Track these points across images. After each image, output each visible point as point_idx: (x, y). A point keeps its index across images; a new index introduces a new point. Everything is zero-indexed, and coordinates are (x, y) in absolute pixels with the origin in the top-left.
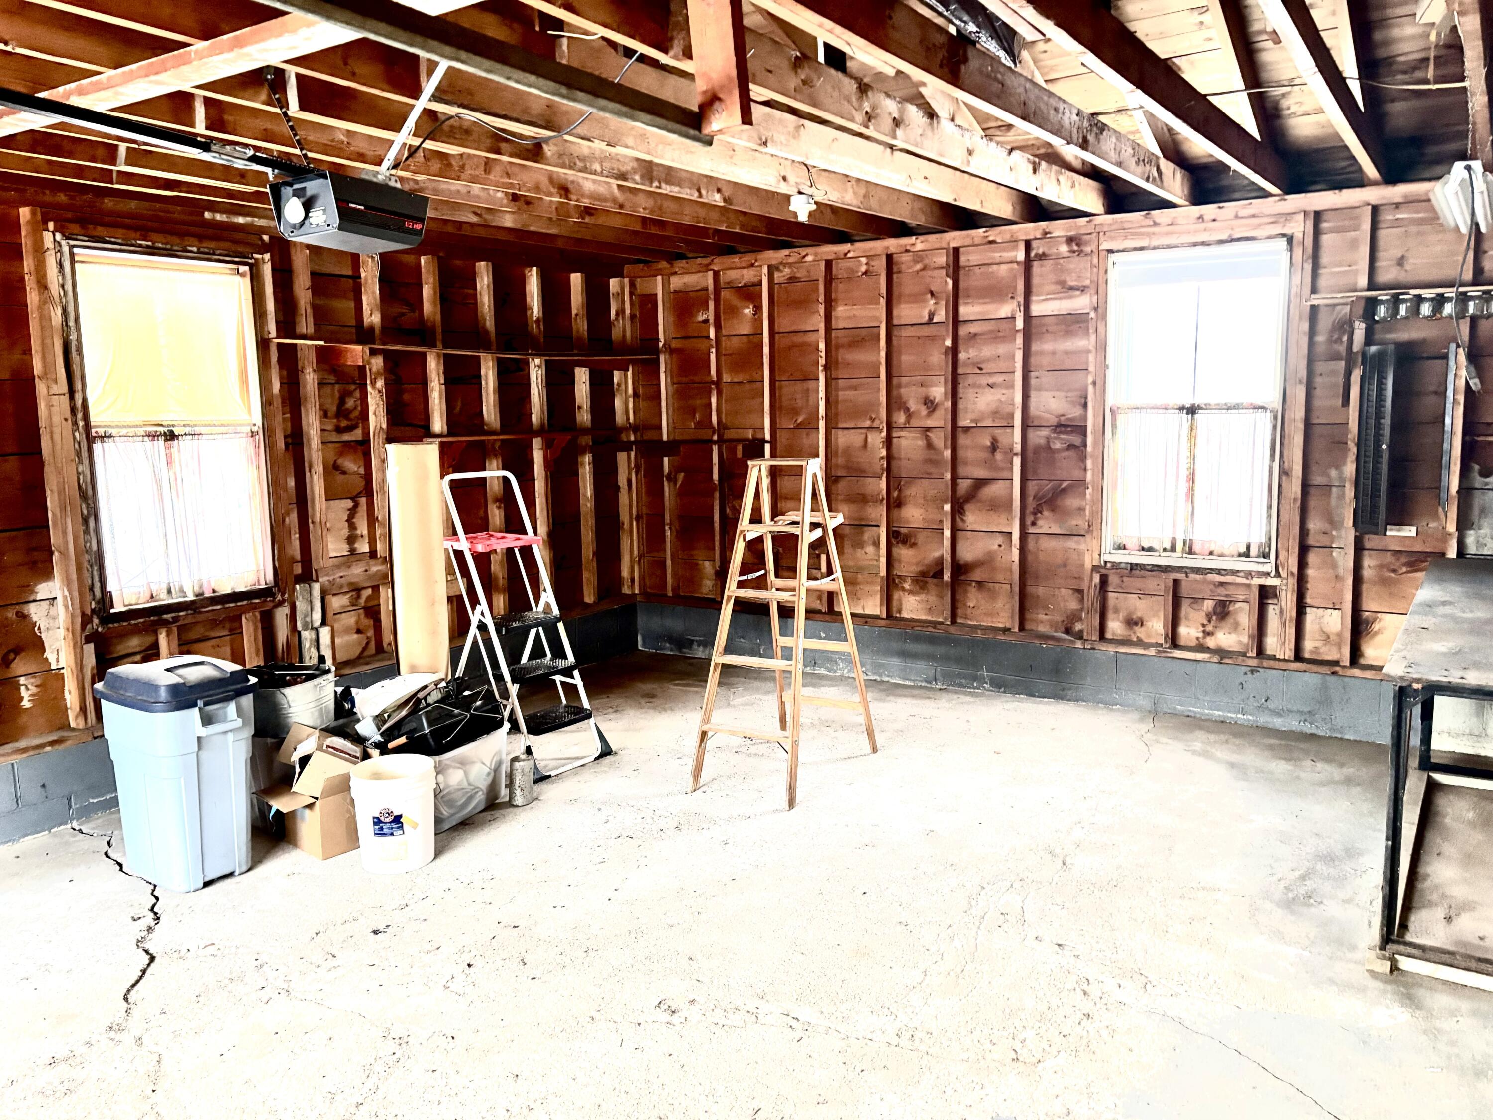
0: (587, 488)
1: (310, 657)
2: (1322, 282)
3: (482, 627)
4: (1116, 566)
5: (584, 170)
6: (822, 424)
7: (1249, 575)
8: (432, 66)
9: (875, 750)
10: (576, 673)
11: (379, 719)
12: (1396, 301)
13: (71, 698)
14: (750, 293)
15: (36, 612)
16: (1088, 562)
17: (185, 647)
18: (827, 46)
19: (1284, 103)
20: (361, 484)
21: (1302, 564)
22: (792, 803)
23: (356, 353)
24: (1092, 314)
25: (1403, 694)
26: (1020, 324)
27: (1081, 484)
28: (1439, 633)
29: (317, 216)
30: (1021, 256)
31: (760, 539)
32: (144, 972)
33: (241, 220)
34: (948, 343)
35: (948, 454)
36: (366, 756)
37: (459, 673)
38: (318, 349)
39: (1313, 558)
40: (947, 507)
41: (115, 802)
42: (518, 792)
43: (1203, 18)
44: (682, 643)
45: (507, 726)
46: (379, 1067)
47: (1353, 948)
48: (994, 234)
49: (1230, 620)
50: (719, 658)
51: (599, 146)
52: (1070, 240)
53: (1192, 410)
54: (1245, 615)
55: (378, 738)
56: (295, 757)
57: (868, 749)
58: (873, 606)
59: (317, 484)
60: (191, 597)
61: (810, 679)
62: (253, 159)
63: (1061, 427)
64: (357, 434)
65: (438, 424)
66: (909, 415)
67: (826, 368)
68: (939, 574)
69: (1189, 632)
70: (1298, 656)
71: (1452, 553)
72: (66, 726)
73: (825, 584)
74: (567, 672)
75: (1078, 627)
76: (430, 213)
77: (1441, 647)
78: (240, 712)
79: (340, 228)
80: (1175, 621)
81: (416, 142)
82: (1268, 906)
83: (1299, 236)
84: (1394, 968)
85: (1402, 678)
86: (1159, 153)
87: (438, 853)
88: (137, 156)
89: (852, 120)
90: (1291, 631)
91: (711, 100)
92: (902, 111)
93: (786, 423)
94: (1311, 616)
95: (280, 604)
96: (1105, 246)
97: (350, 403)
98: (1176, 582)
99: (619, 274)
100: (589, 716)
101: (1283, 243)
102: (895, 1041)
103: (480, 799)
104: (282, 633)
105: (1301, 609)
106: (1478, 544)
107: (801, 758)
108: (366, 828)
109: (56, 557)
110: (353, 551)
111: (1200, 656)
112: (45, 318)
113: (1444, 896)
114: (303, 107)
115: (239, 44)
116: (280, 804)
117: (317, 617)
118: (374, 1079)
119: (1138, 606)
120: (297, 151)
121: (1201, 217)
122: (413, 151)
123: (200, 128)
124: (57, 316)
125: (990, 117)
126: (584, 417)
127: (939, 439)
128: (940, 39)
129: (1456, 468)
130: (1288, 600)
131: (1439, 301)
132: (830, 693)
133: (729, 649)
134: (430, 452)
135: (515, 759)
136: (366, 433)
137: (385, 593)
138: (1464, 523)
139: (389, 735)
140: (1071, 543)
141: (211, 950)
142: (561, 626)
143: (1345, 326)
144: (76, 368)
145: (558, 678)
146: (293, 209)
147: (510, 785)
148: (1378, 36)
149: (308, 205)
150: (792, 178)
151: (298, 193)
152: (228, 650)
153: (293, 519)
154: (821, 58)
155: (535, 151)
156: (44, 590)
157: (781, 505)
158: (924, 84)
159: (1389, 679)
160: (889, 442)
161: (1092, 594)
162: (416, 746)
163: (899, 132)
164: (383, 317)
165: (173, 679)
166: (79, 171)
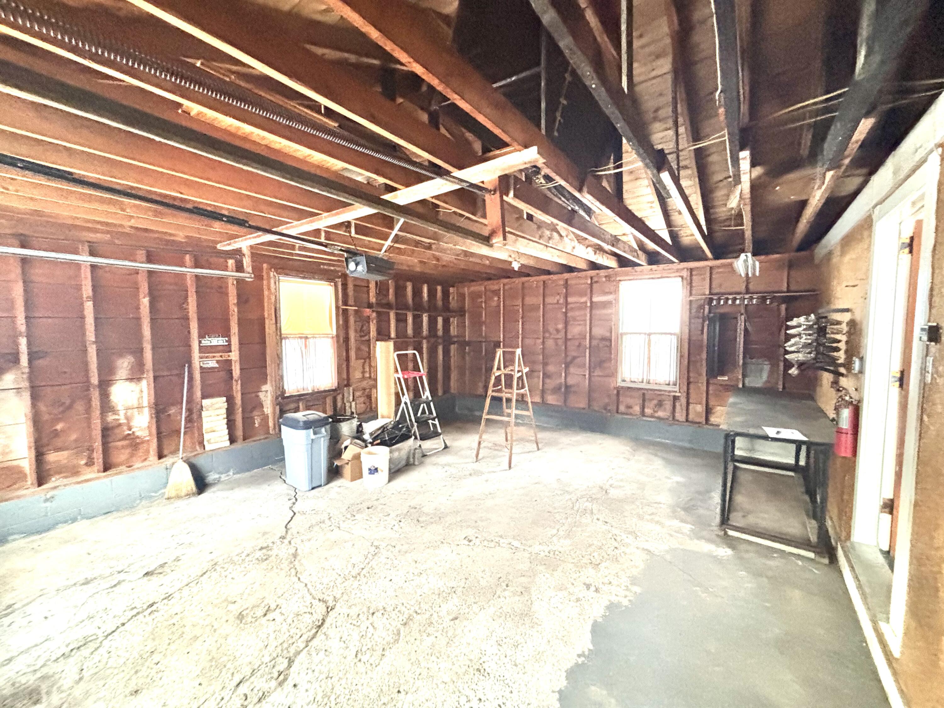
0: (440, 357)
1: (348, 413)
2: (694, 292)
3: (406, 403)
4: (622, 387)
5: (445, 253)
6: (520, 337)
7: (670, 392)
8: (398, 221)
9: (538, 449)
10: (436, 420)
11: (371, 434)
12: (719, 300)
13: (271, 424)
14: (496, 293)
15: (261, 395)
16: (612, 385)
17: (308, 408)
18: (527, 213)
19: (679, 233)
20: (366, 355)
21: (688, 389)
22: (510, 467)
23: (368, 311)
24: (614, 302)
25: (727, 436)
26: (589, 304)
27: (610, 359)
28: (739, 414)
29: (360, 268)
30: (589, 282)
31: (500, 376)
32: (292, 518)
33: (332, 268)
34: (564, 310)
35: (563, 347)
36: (366, 446)
37: (397, 419)
38: (355, 310)
39: (692, 386)
40: (563, 366)
41: (283, 459)
42: (416, 460)
43: (652, 205)
44: (471, 410)
45: (413, 437)
46: (370, 556)
47: (710, 525)
48: (580, 274)
49: (663, 408)
50: (485, 416)
51: (451, 245)
52: (606, 277)
53: (649, 335)
54: (668, 405)
55: (371, 440)
56: (343, 446)
57: (536, 449)
58: (538, 399)
59: (353, 354)
60: (310, 391)
61: (517, 424)
62: (341, 250)
63: (603, 339)
64: (367, 338)
65: (393, 335)
66: (551, 334)
67: (522, 318)
68: (560, 389)
69: (648, 411)
70: (687, 421)
71: (741, 386)
72: (268, 433)
73: (522, 391)
74: (433, 419)
75: (609, 408)
76: (395, 267)
77: (738, 419)
78: (326, 431)
79: (367, 272)
80: (643, 407)
81: (392, 244)
82: (679, 510)
83: (685, 276)
84: (726, 533)
85: (726, 430)
86: (637, 248)
87: (390, 481)
88: (302, 248)
89: (535, 237)
90: (685, 412)
91: (493, 233)
92: (551, 235)
93: (508, 336)
94: (691, 407)
95: (339, 394)
96: (618, 279)
97: (365, 328)
98: (644, 394)
99: (453, 286)
100: (440, 434)
101: (680, 279)
102: (548, 554)
103: (403, 463)
104: (339, 404)
105: (688, 404)
106: (749, 382)
107: (513, 452)
108: (365, 471)
109: (269, 377)
110: (363, 376)
111: (652, 419)
112: (269, 299)
113: (742, 509)
114: (356, 233)
115: (337, 214)
116: (337, 463)
117: (351, 398)
118: (368, 560)
119: (630, 401)
120: (353, 247)
121: (651, 269)
122: (391, 247)
123: (323, 240)
124: (273, 298)
125: (579, 236)
126: (440, 333)
127: (560, 342)
128: (566, 211)
129: (741, 356)
130: (683, 401)
131: (735, 299)
132: (522, 428)
133: (489, 413)
134: (391, 344)
135: (416, 449)
136: (370, 337)
137: (374, 391)
138: (744, 376)
139: (375, 439)
140: (607, 379)
141: (314, 512)
142: (432, 404)
143: (702, 307)
144: (278, 315)
145: (430, 421)
146: (352, 266)
147: (414, 458)
148: (712, 211)
149: (357, 264)
150: (513, 256)
151: (354, 261)
152: (321, 409)
153: (344, 366)
154: (525, 217)
155: (429, 247)
156: (264, 388)
157: (507, 364)
158: (557, 225)
159: (722, 430)
160: (543, 343)
161: (614, 398)
162: (383, 443)
163: (550, 242)
164: (376, 300)
165: (305, 419)
166: (283, 253)
